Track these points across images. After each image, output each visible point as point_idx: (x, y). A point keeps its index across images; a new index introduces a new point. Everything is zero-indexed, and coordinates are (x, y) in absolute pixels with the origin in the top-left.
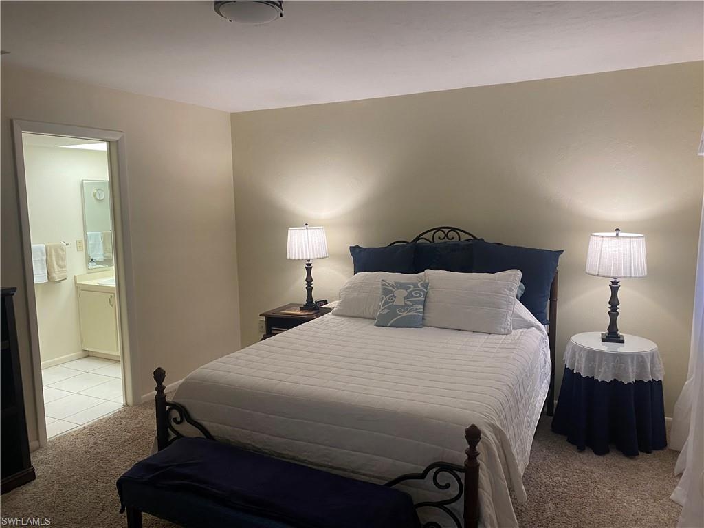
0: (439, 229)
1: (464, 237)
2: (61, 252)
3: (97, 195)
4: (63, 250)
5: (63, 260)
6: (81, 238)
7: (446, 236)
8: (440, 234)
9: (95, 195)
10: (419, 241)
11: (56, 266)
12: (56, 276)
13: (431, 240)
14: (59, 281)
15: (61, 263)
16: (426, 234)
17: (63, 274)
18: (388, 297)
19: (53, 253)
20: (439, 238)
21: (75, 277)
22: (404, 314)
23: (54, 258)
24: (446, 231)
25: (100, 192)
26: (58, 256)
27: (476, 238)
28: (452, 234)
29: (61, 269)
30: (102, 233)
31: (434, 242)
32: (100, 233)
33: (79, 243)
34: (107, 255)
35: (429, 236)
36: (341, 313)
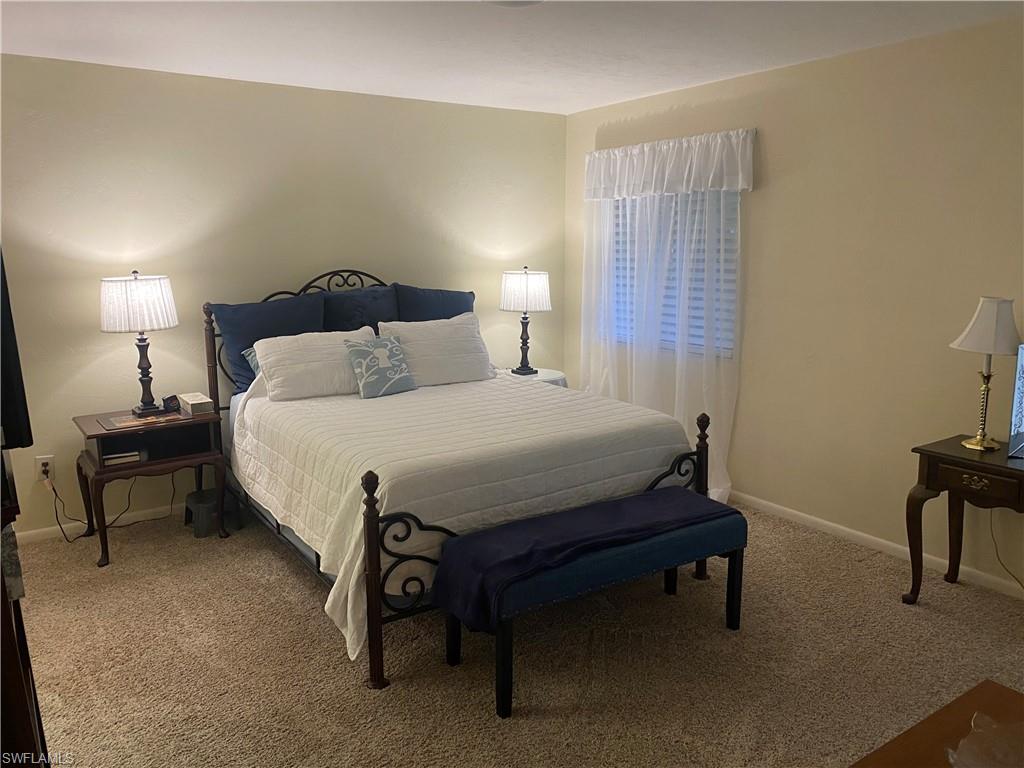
0: (336, 273)
1: (368, 282)
7: (346, 281)
8: (337, 279)
10: (310, 291)
13: (326, 288)
16: (318, 281)
18: (368, 360)
20: (337, 285)
22: (397, 377)
24: (345, 275)
27: (383, 284)
28: (353, 279)
31: (329, 289)
35: (323, 283)
36: (287, 397)
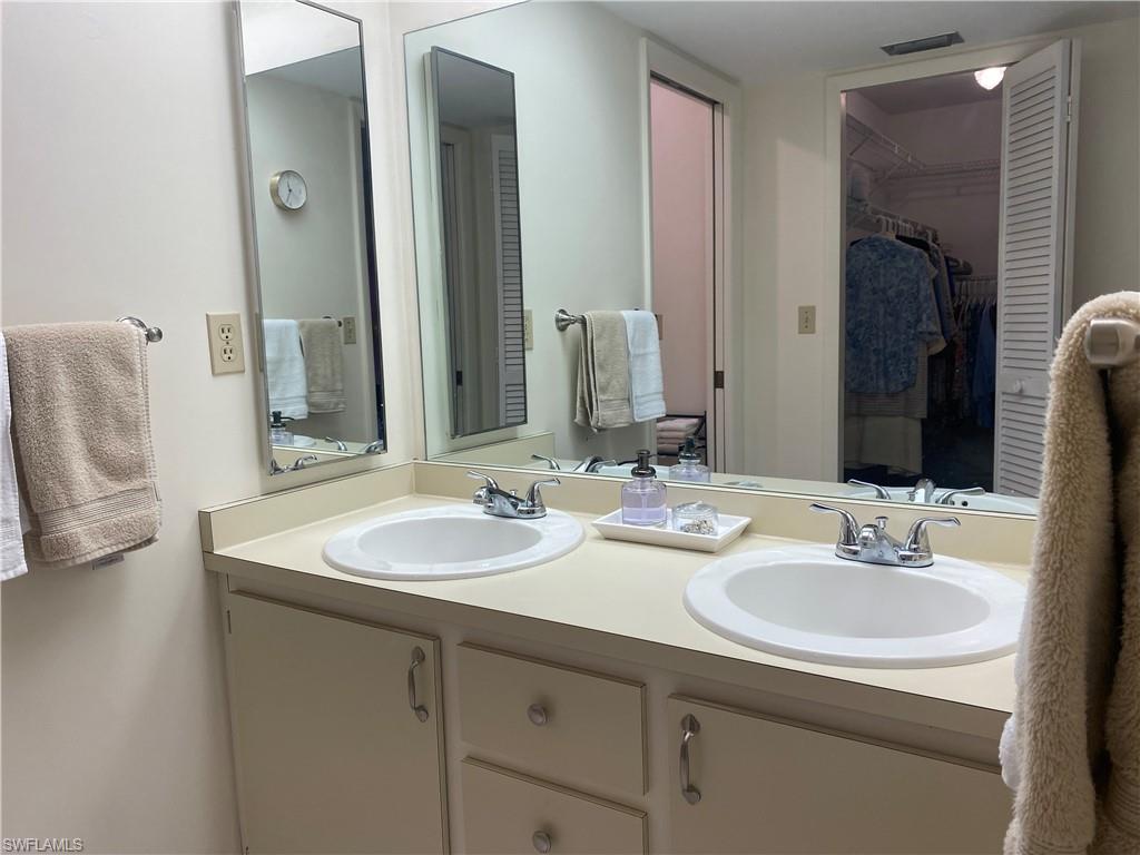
2: (112, 379)
3: (283, 193)
4: (124, 366)
5: (129, 427)
6: (230, 304)
9: (275, 192)
11: (80, 469)
12: (84, 533)
14: (112, 559)
15: (116, 446)
17: (128, 515)
19: (63, 385)
21: (204, 520)
23: (68, 420)
25: (293, 182)
26: (93, 400)
29: (117, 487)
30: (302, 326)
32: (293, 322)
33: (220, 330)
34: (319, 398)
